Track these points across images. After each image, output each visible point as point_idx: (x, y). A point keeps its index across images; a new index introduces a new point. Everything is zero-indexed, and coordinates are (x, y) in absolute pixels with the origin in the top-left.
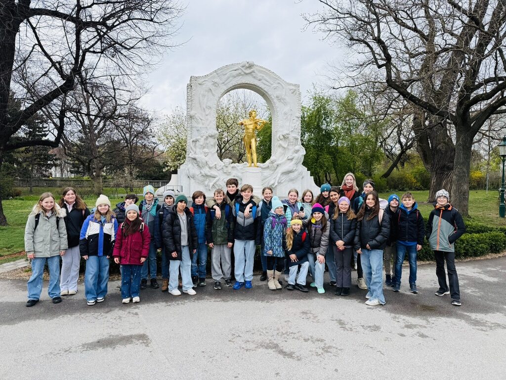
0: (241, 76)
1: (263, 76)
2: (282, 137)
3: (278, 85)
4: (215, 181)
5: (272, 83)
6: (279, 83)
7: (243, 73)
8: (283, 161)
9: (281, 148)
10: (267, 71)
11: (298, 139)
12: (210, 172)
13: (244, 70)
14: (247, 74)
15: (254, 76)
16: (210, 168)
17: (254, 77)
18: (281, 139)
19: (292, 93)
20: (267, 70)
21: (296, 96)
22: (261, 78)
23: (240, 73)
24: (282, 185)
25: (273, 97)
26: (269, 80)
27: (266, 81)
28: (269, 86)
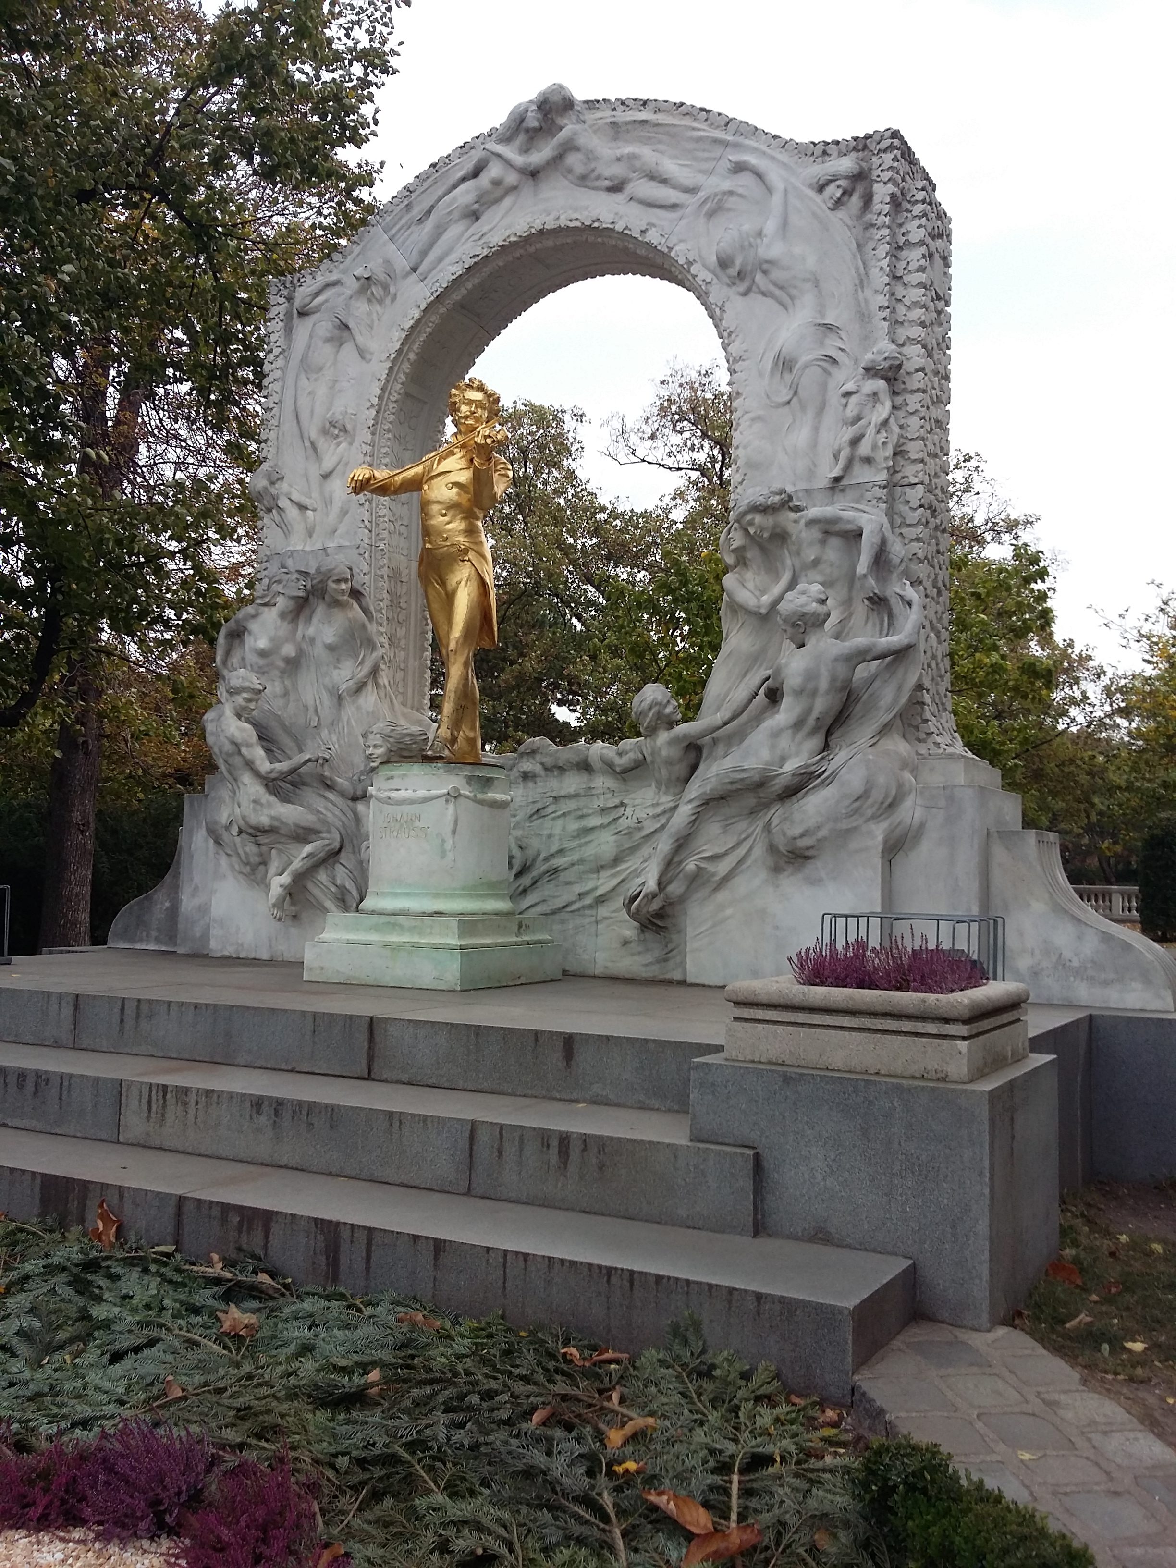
0: (507, 202)
1: (633, 157)
2: (736, 540)
3: (731, 184)
5: (694, 180)
6: (739, 168)
7: (512, 178)
8: (726, 711)
10: (660, 118)
13: (519, 160)
14: (533, 174)
15: (579, 169)
17: (583, 180)
18: (739, 557)
19: (838, 203)
20: (659, 106)
22: (618, 171)
23: (497, 183)
26: (670, 167)
27: (653, 184)
28: (674, 207)
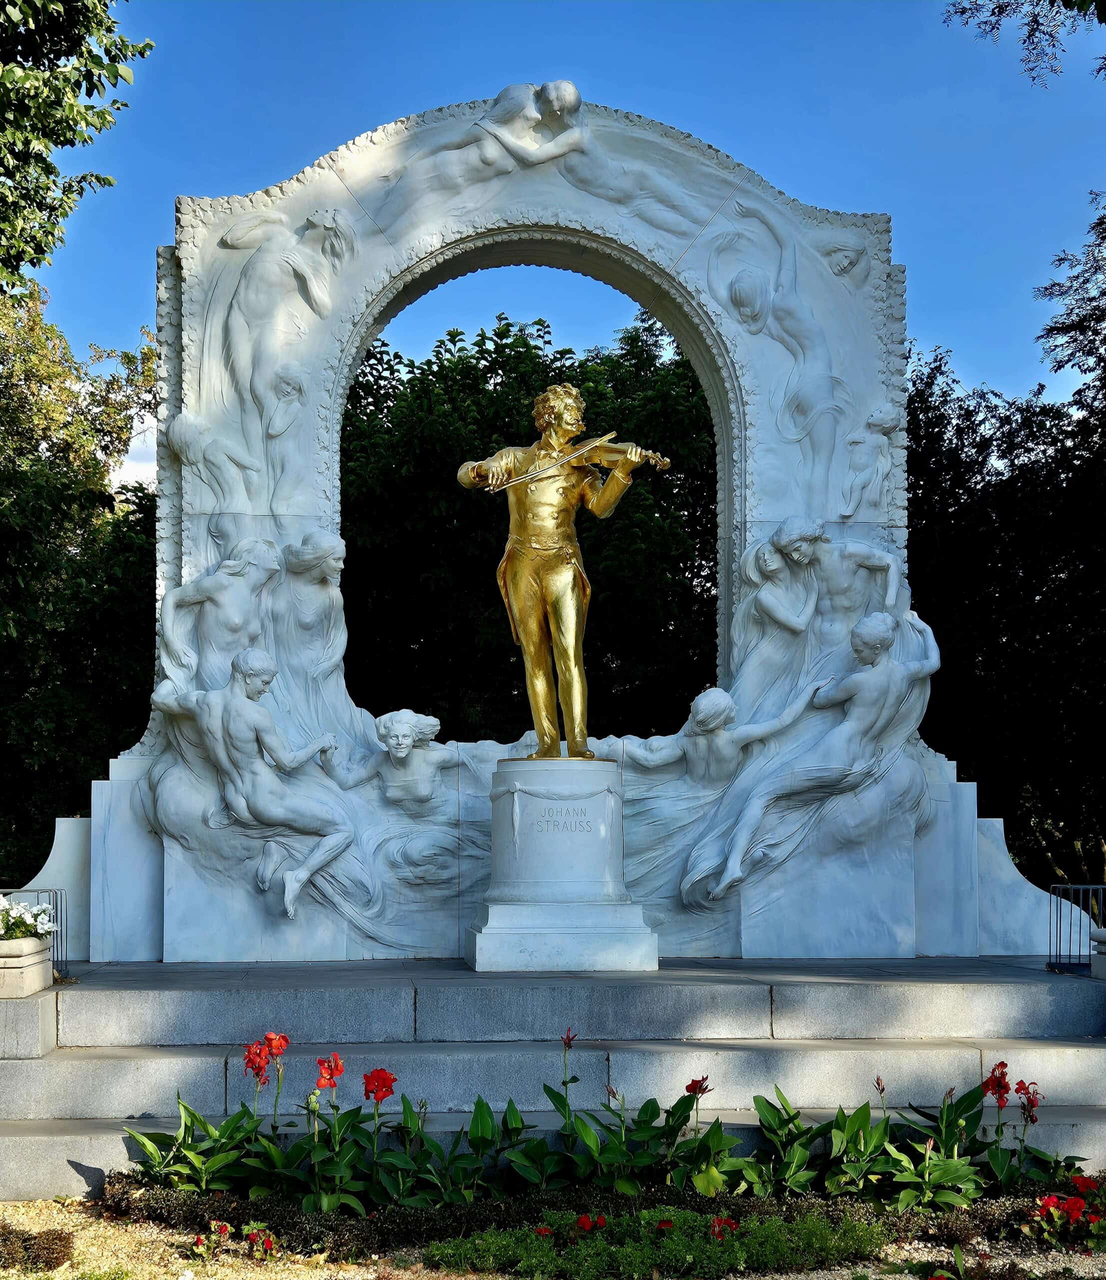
0: (495, 183)
1: (642, 175)
2: (774, 563)
3: (740, 226)
4: (318, 858)
5: (703, 212)
6: (747, 214)
8: (788, 716)
9: (773, 631)
11: (885, 569)
12: (282, 797)
14: (533, 167)
16: (286, 773)
17: (585, 184)
18: (768, 576)
19: (844, 271)
21: (867, 288)
22: (625, 184)
23: (489, 163)
24: (775, 877)
25: (712, 307)
27: (660, 206)
28: (683, 234)
